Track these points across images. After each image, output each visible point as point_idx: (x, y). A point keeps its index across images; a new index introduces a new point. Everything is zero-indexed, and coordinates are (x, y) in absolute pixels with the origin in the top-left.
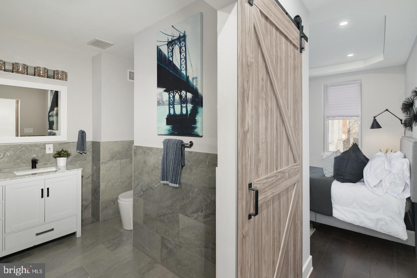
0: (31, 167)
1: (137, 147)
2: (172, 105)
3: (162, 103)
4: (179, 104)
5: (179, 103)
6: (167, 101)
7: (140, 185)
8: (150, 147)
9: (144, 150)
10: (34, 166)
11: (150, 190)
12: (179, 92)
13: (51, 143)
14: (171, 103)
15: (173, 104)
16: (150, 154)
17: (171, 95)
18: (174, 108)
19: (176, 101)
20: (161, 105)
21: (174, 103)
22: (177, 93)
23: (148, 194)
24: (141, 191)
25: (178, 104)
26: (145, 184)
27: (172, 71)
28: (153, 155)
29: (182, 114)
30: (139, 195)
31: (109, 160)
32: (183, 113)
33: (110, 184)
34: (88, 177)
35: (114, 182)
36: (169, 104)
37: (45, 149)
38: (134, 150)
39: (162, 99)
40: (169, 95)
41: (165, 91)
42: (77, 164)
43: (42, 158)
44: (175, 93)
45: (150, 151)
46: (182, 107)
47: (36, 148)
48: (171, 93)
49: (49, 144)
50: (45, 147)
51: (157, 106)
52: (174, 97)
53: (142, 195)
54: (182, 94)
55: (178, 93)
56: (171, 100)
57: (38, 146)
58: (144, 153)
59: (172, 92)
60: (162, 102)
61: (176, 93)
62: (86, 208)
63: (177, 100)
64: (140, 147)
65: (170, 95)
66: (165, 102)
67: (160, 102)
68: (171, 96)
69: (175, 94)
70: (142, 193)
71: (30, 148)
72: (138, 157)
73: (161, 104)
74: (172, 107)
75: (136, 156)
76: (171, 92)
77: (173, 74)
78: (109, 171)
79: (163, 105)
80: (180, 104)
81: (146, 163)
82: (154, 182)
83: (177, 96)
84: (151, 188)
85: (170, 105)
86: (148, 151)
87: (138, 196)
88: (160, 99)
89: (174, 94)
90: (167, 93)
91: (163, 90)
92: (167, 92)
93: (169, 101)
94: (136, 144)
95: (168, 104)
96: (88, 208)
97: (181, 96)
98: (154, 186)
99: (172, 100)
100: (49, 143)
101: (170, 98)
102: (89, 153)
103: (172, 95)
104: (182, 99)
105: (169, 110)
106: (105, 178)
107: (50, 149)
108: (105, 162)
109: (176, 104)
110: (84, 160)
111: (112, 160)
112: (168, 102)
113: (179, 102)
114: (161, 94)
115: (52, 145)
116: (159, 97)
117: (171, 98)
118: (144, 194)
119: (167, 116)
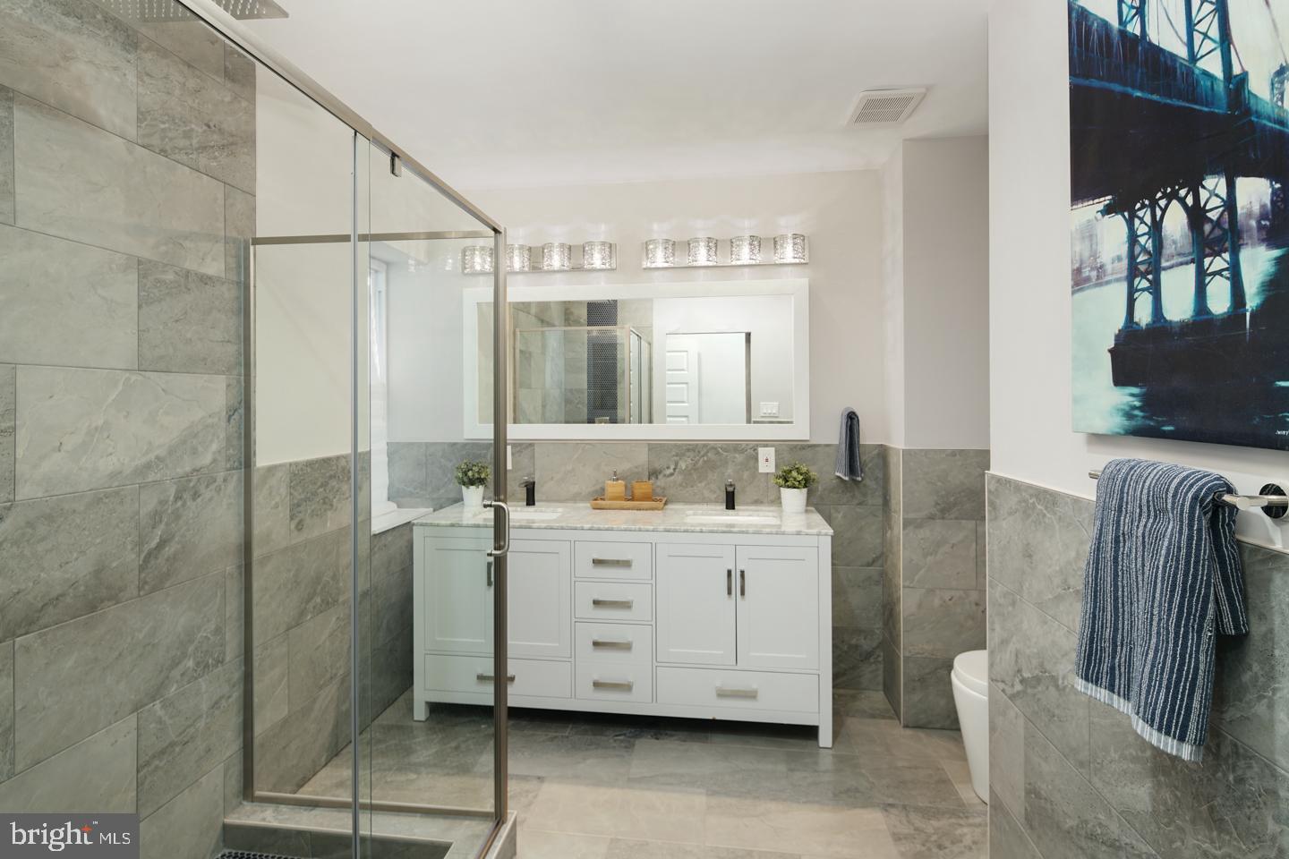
0: (725, 504)
1: (999, 480)
2: (1144, 275)
3: (1094, 274)
4: (1187, 263)
5: (1189, 258)
6: (1119, 259)
7: (1012, 647)
8: (1046, 491)
9: (1025, 501)
10: (731, 505)
11: (1047, 688)
12: (1183, 192)
13: (772, 446)
14: (1142, 268)
15: (1155, 269)
16: (1047, 521)
17: (1142, 221)
18: (1155, 289)
19: (1168, 249)
20: (1088, 288)
21: (1158, 262)
22: (1175, 203)
23: (1039, 700)
24: (1015, 676)
25: (1181, 264)
26: (1028, 651)
27: (1141, 89)
28: (1057, 527)
29: (1210, 317)
30: (1009, 691)
31: (932, 517)
32: (1209, 312)
33: (937, 602)
34: (871, 560)
35: (950, 600)
36: (1133, 272)
37: (756, 459)
38: (990, 491)
39: (1094, 255)
40: (1130, 223)
41: (1108, 210)
42: (839, 512)
43: (750, 484)
44: (1163, 203)
45: (1046, 508)
46: (1202, 275)
47: (737, 455)
48: (1140, 214)
49: (766, 446)
50: (757, 454)
51: (1073, 293)
52: (1156, 227)
53: (1018, 692)
54: (1204, 195)
55: (1182, 201)
56: (1144, 249)
57: (743, 451)
58: (1024, 512)
59: (1143, 206)
60: (1092, 269)
61: (1167, 206)
62: (866, 659)
63: (1174, 242)
64: (1008, 481)
65: (1137, 222)
66: (1109, 268)
67: (1086, 272)
68: (1142, 229)
69: (1164, 211)
70: (1018, 687)
71: (725, 454)
72: (1004, 524)
73: (1088, 279)
74: (1145, 284)
75: (996, 518)
76: (1138, 205)
77: (1151, 101)
78: (931, 554)
79: (1100, 285)
80: (1192, 261)
81: (1030, 556)
82: (1063, 656)
83: (1175, 221)
84: (1054, 679)
85: (1136, 276)
86: (1039, 507)
87: (1003, 691)
88: (1086, 254)
89: (1159, 213)
90: (1119, 217)
91: (1101, 207)
92: (1117, 213)
93: (1132, 257)
94: (997, 469)
95: (1125, 274)
96: (872, 660)
97: (1196, 215)
98: (1064, 678)
99: (1149, 245)
100: (766, 443)
101: (1133, 238)
102: (874, 482)
103: (1148, 219)
104: (1207, 228)
105: (1131, 302)
106: (917, 578)
107: (767, 460)
108: (916, 519)
109: (1171, 267)
110: (858, 504)
111: (943, 518)
112: (1125, 263)
113: (1188, 249)
114: (1088, 234)
115: (772, 450)
116: (1082, 249)
117: (1142, 240)
118: (1024, 692)
119: (1117, 337)
